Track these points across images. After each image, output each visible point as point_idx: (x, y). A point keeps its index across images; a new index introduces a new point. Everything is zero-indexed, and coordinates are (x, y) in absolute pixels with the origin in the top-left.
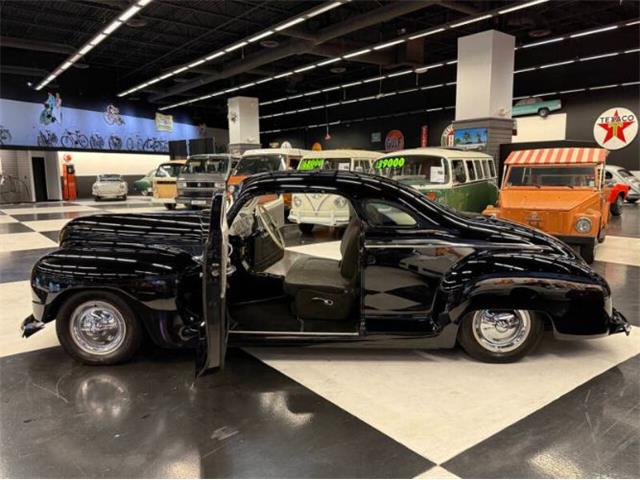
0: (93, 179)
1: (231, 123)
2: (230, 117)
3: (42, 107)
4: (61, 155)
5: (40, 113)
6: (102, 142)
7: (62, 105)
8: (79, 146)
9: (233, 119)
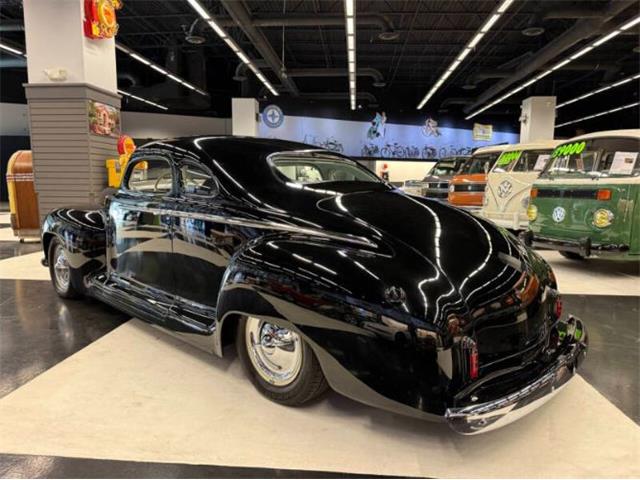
0: (400, 184)
1: (523, 125)
2: (521, 119)
3: (370, 124)
4: (379, 164)
5: (368, 129)
6: (417, 153)
7: (387, 122)
8: (396, 156)
9: (525, 121)
